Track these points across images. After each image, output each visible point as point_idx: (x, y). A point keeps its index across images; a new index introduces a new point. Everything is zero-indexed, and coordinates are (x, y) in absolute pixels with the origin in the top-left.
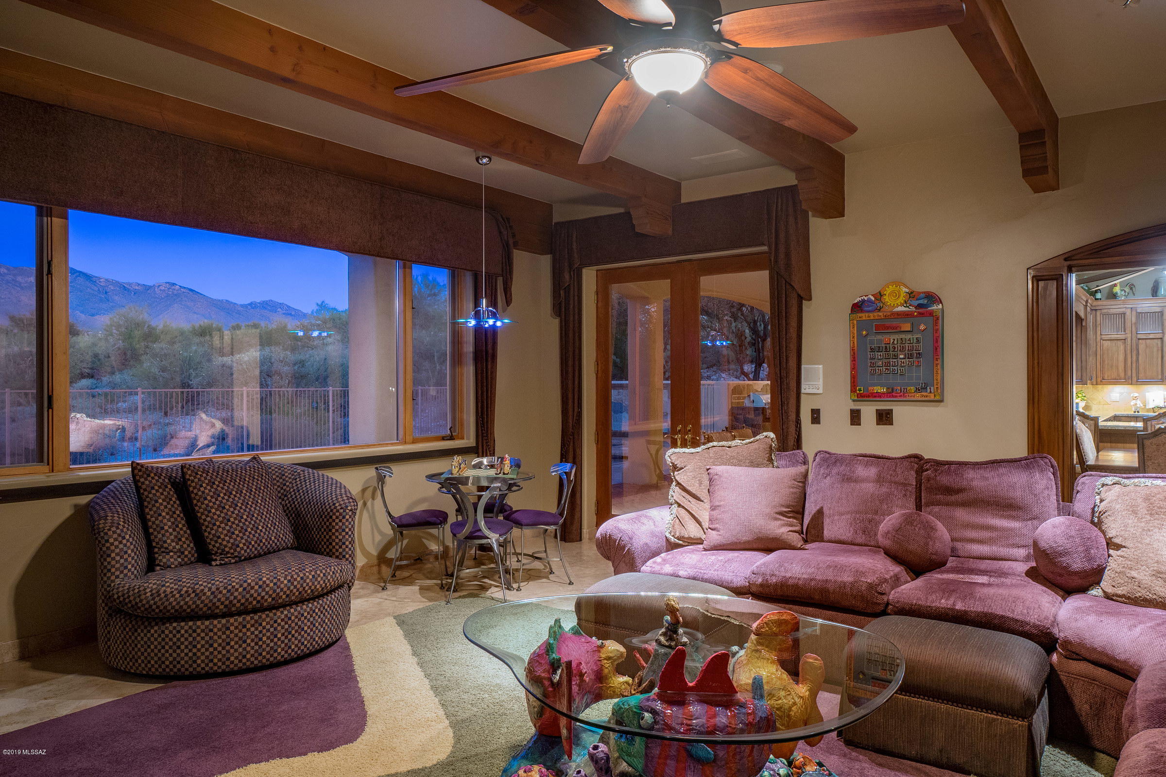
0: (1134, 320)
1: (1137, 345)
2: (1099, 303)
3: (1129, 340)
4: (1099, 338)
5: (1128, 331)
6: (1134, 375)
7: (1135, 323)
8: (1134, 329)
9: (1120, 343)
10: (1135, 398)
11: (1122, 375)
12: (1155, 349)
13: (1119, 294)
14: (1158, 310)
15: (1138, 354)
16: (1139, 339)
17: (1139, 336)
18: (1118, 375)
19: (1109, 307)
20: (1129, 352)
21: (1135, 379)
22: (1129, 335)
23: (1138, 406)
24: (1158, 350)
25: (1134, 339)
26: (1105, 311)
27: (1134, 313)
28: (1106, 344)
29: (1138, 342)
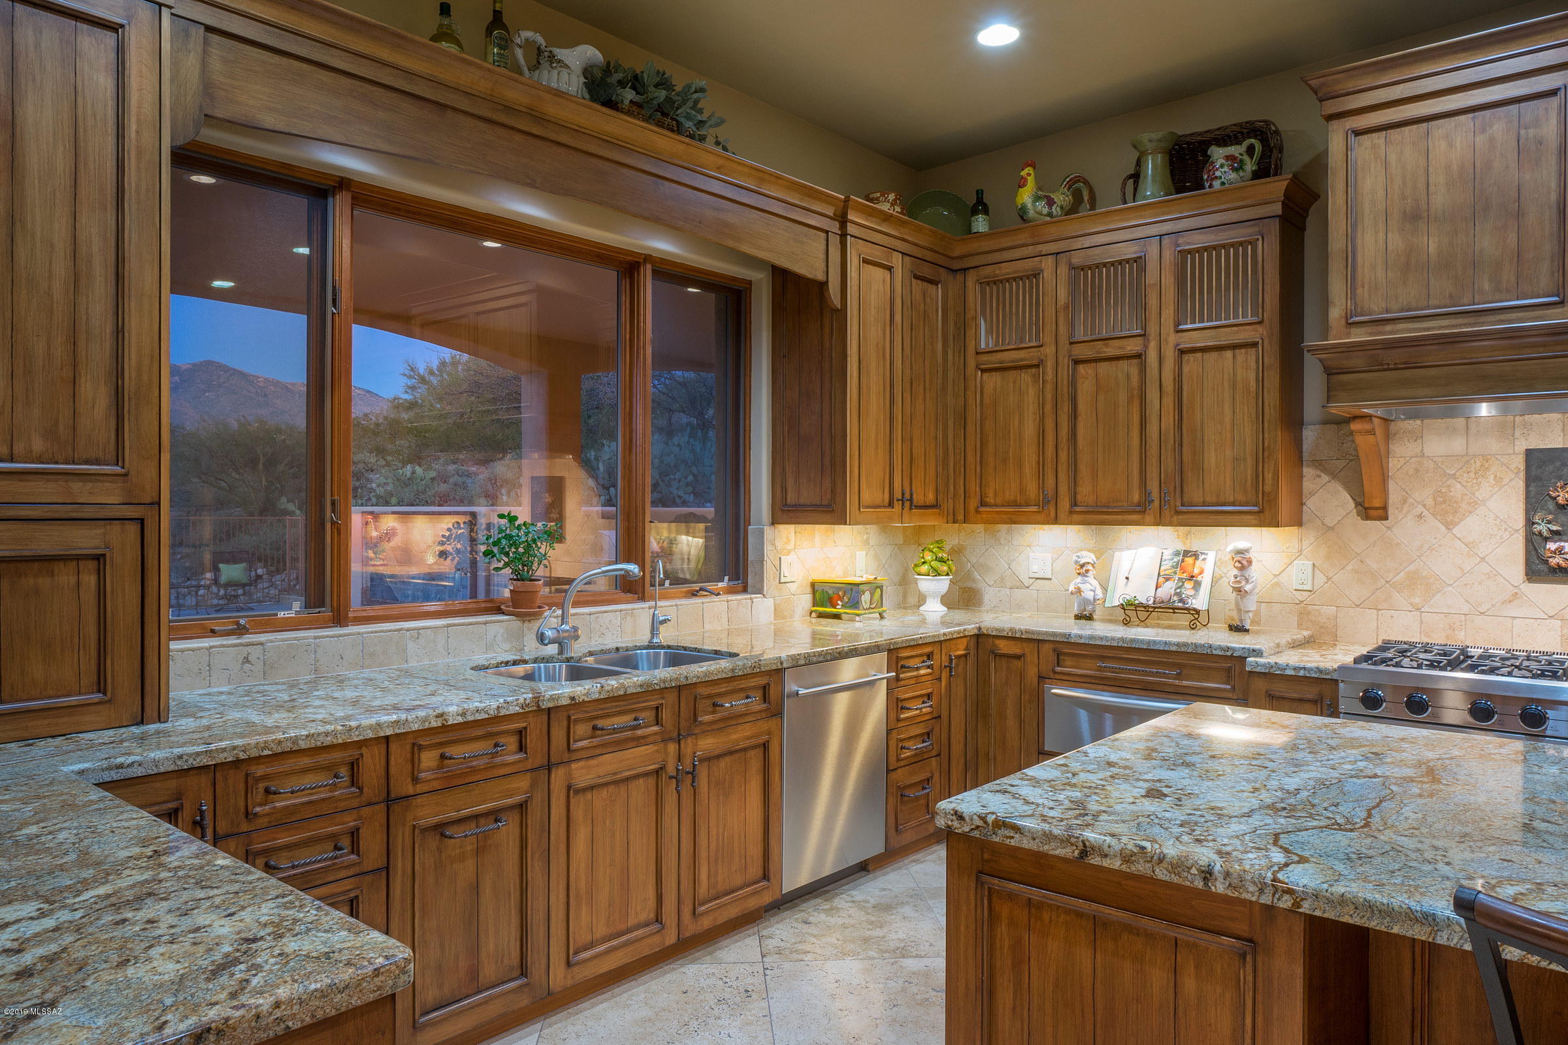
0: (1063, 295)
1: (1073, 384)
2: (974, 246)
3: (1050, 364)
4: (972, 363)
5: (1048, 338)
6: (1063, 489)
7: (1066, 307)
8: (1063, 329)
9: (1026, 377)
10: (1082, 569)
11: (1032, 488)
12: (1122, 397)
13: (1031, 213)
14: (1129, 251)
15: (1074, 414)
16: (1077, 362)
17: (1081, 351)
18: (1022, 490)
19: (997, 257)
20: (1049, 407)
21: (1065, 504)
22: (1049, 350)
23: (1089, 595)
24: (1130, 399)
25: (1065, 361)
26: (988, 271)
27: (1063, 270)
28: (992, 382)
29: (1074, 370)
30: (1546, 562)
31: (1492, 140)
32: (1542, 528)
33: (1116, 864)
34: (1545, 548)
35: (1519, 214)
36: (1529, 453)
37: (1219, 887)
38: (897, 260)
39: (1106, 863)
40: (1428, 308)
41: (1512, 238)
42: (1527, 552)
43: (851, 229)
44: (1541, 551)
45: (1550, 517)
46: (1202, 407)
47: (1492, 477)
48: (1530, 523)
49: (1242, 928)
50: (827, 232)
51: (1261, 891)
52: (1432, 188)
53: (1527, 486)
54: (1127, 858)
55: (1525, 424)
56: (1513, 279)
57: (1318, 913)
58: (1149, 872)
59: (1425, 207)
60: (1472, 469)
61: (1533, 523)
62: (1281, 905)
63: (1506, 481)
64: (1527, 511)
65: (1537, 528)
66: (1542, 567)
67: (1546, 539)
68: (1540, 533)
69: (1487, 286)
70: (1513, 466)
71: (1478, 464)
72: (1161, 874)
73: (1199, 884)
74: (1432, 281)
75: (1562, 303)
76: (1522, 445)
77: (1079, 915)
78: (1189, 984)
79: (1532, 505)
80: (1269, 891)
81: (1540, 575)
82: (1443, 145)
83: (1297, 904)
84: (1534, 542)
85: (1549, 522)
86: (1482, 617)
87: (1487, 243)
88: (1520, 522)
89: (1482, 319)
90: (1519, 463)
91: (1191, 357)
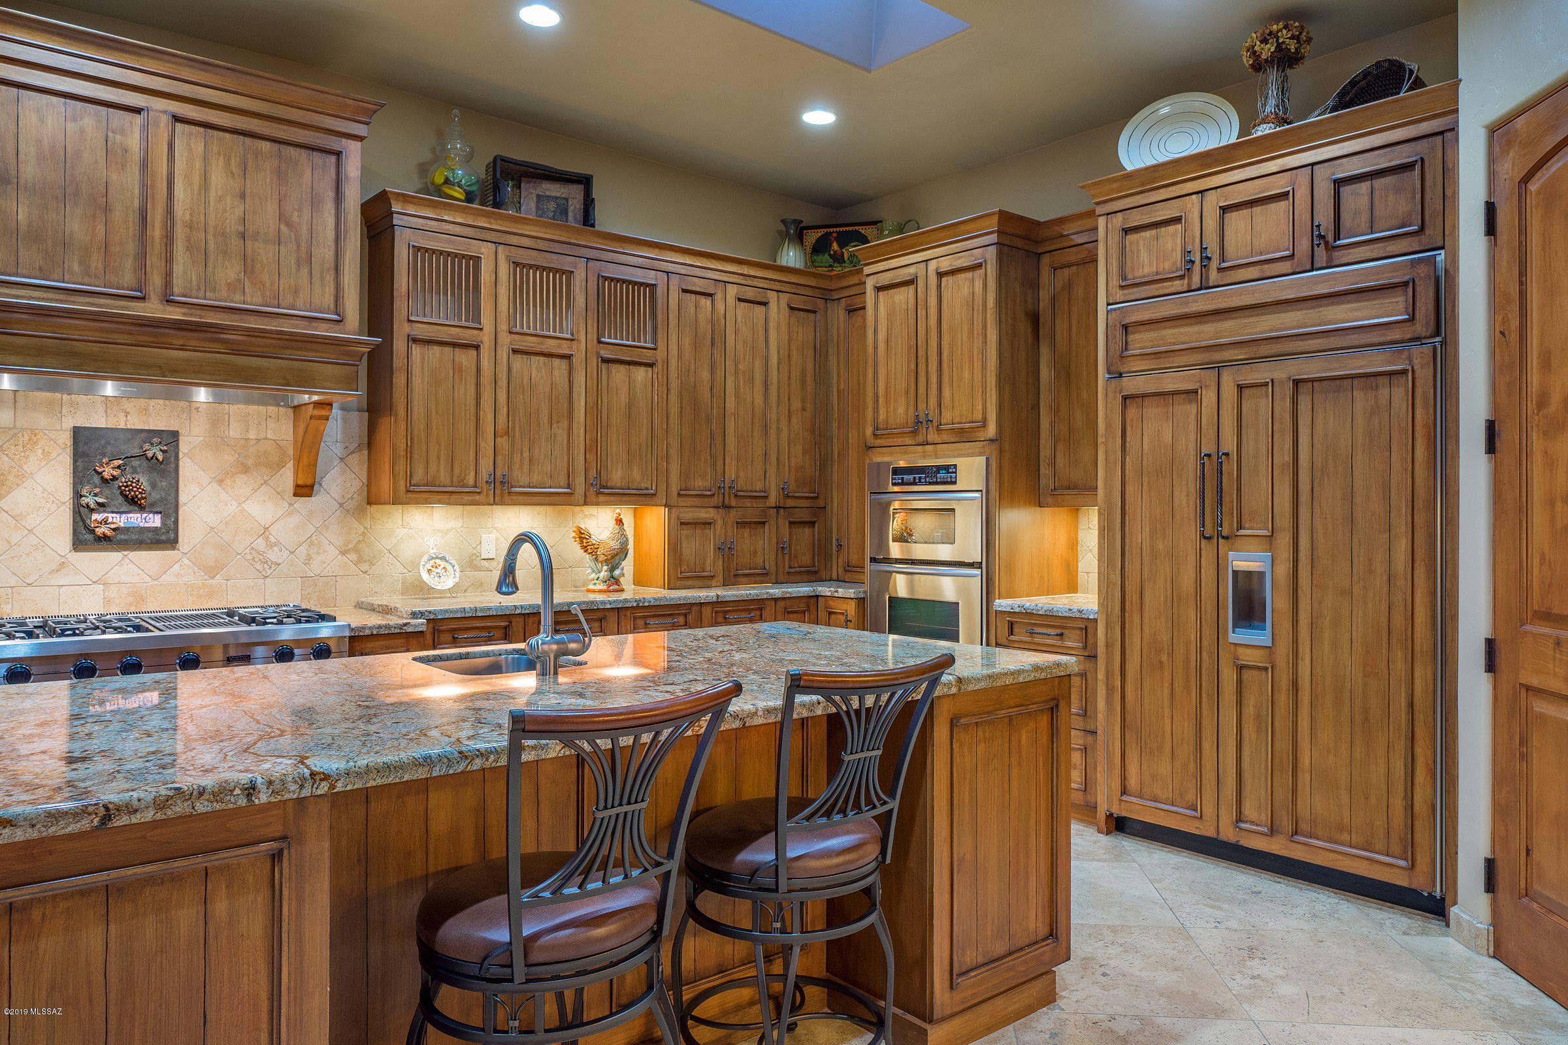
30: (93, 532)
31: (82, 131)
32: (90, 500)
33: (149, 815)
34: (91, 519)
35: (107, 209)
36: (77, 432)
37: (263, 798)
39: (135, 819)
40: (17, 275)
41: (100, 230)
42: (75, 522)
44: (88, 521)
45: (97, 490)
47: (40, 451)
48: (78, 495)
49: (276, 829)
51: (302, 787)
52: (21, 156)
53: (75, 461)
54: (161, 804)
55: (72, 403)
56: (101, 266)
57: (349, 788)
58: (189, 810)
59: (14, 173)
60: (21, 442)
61: (81, 496)
62: (319, 792)
63: (54, 455)
64: (74, 485)
65: (84, 501)
66: (89, 537)
67: (92, 510)
68: (88, 506)
69: (76, 267)
70: (60, 442)
71: (26, 437)
72: (202, 807)
73: (243, 802)
74: (21, 250)
75: (143, 298)
76: (70, 423)
77: (84, 893)
78: (220, 907)
79: (79, 479)
80: (308, 785)
81: (86, 544)
82: (34, 118)
83: (332, 787)
84: (80, 513)
85: (96, 495)
86: (29, 588)
87: (76, 225)
88: (66, 493)
89: (72, 298)
90: (66, 439)
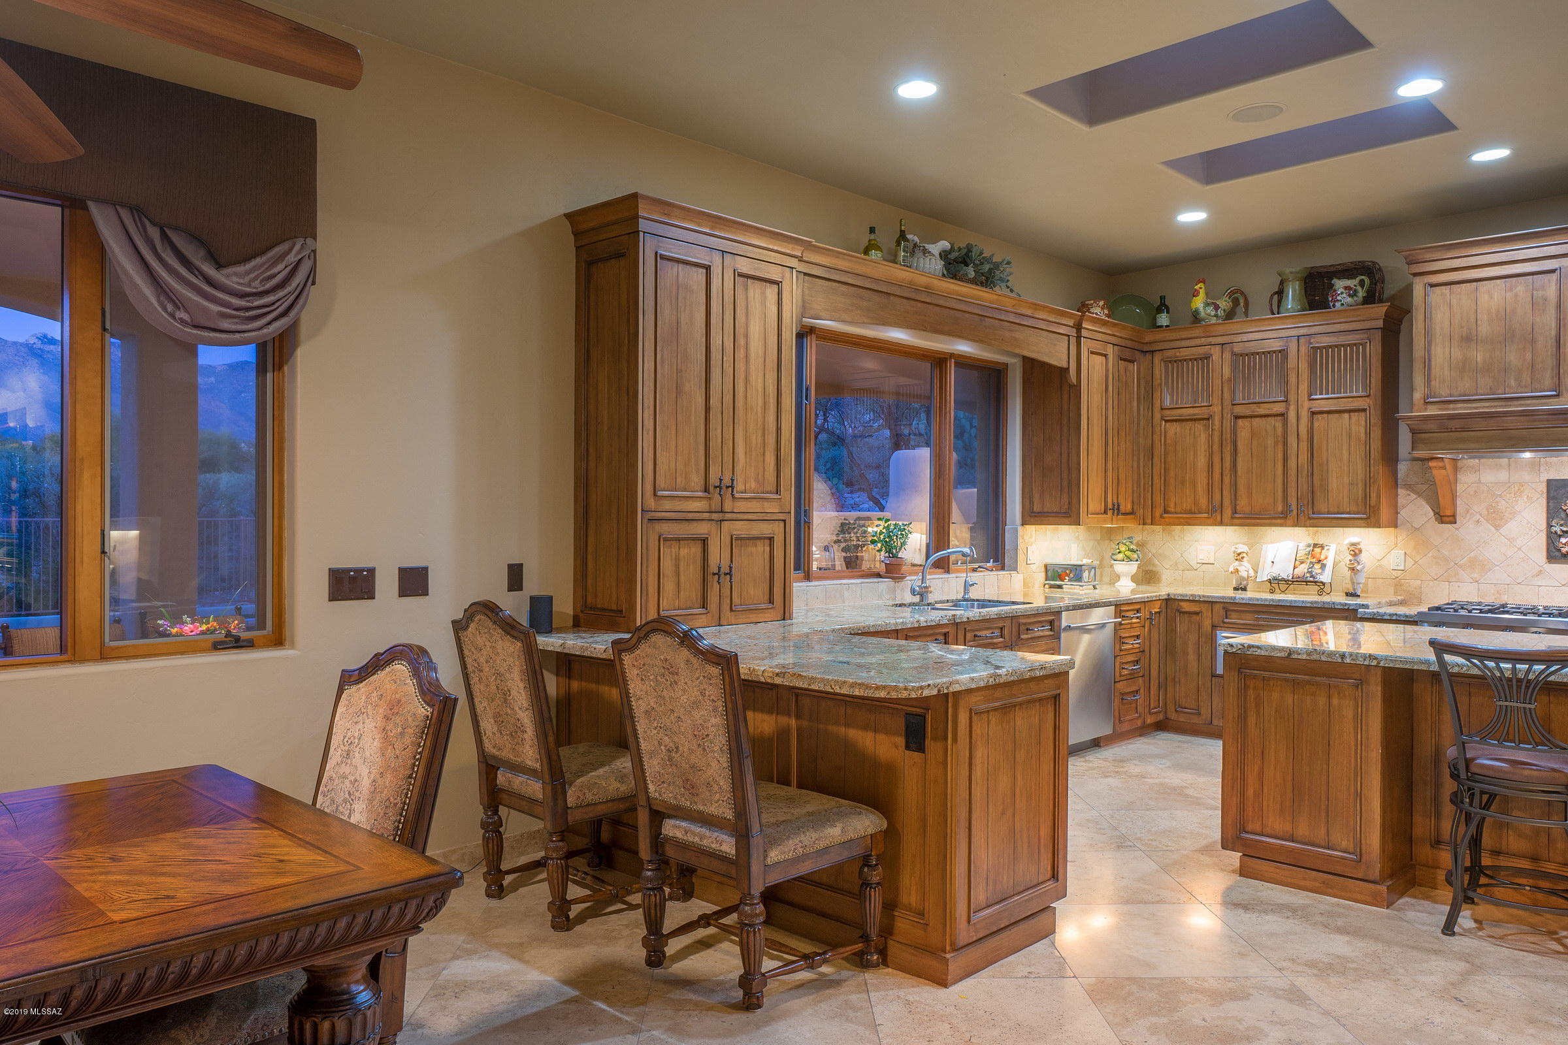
0: (1227, 372)
1: (1234, 432)
2: (1159, 336)
3: (1217, 418)
4: (1157, 416)
5: (1216, 400)
6: (1227, 502)
7: (1229, 380)
8: (1227, 395)
9: (1199, 426)
10: (1239, 557)
11: (1203, 502)
12: (1270, 442)
13: (1202, 314)
14: (1276, 345)
15: (1235, 452)
16: (1237, 417)
17: (1239, 410)
18: (1196, 503)
19: (1178, 344)
20: (1216, 447)
21: (1228, 512)
22: (1217, 409)
23: (1245, 574)
24: (1276, 443)
25: (1228, 417)
26: (1171, 353)
27: (1227, 356)
28: (1173, 429)
29: (1235, 423)
30: (1560, 550)
31: (1516, 296)
32: (1557, 529)
33: (1304, 657)
34: (1559, 541)
35: (1533, 342)
36: (1549, 482)
37: (1348, 660)
38: (1110, 350)
39: (1299, 657)
40: (1477, 395)
41: (1529, 356)
42: (1548, 545)
43: (1084, 333)
44: (1557, 544)
45: (1562, 522)
46: (1327, 450)
47: (1525, 497)
48: (1549, 526)
49: (1357, 676)
50: (1069, 336)
51: (1365, 660)
52: (1479, 322)
53: (1548, 503)
54: (1309, 653)
55: (1546, 464)
56: (1529, 380)
57: (1386, 665)
58: (1318, 659)
59: (1475, 333)
60: (1513, 491)
61: (1552, 526)
62: (1372, 664)
63: (1535, 499)
64: (1548, 518)
65: (1554, 529)
66: (1557, 554)
67: (1560, 536)
68: (1556, 532)
69: (1513, 383)
70: (1539, 490)
71: (1516, 488)
72: (1324, 658)
73: (1340, 660)
74: (1479, 379)
75: (1558, 396)
76: (1545, 477)
77: (1286, 680)
78: (1335, 701)
79: (1552, 514)
80: (1368, 659)
81: (1556, 559)
82: (1486, 296)
83: (1379, 663)
84: (1552, 539)
85: (1561, 525)
86: (1519, 587)
87: (1513, 357)
88: (1544, 526)
89: (1509, 403)
90: (1543, 487)
91: (1319, 416)
